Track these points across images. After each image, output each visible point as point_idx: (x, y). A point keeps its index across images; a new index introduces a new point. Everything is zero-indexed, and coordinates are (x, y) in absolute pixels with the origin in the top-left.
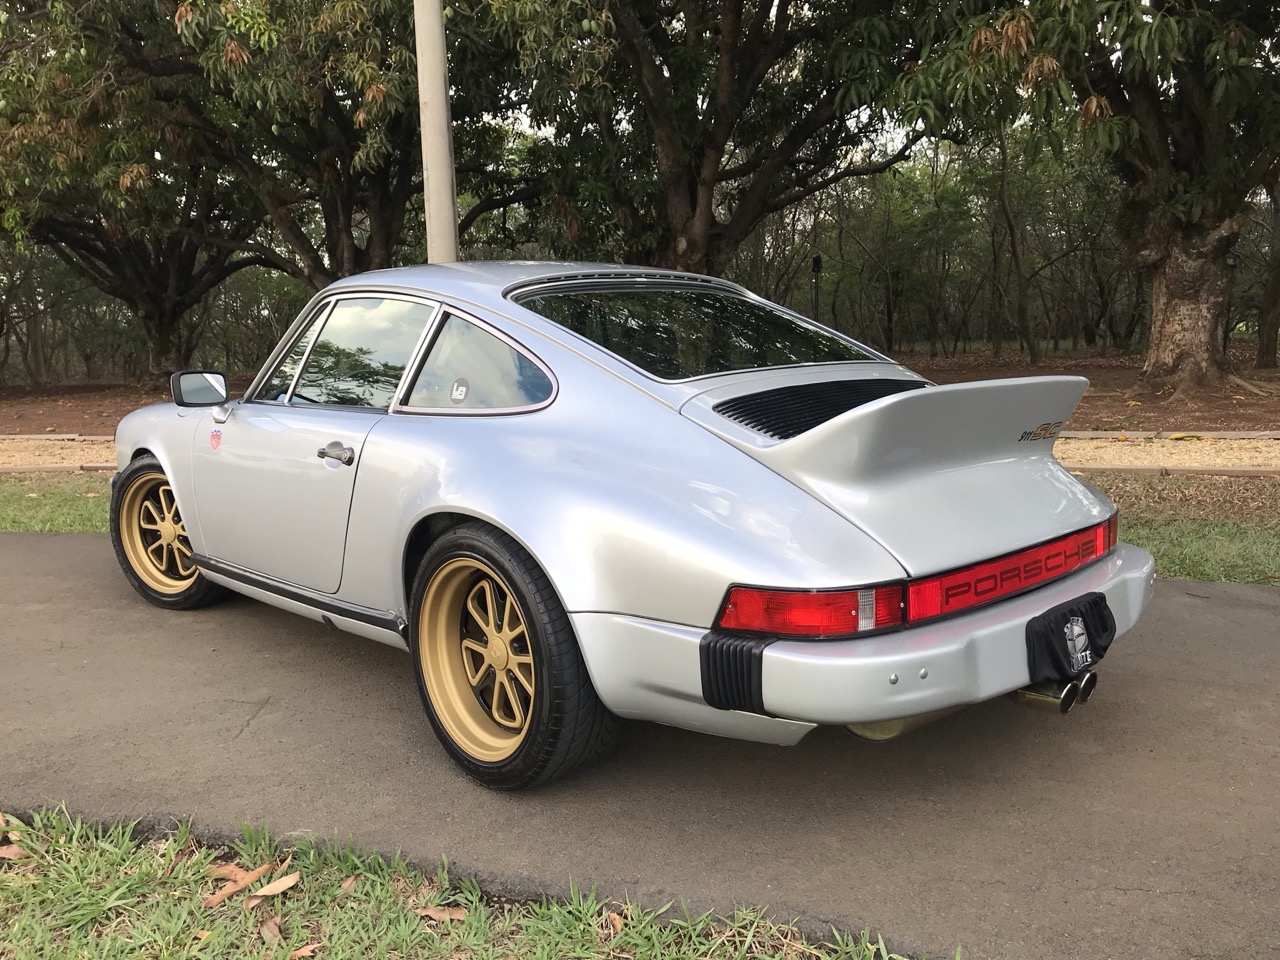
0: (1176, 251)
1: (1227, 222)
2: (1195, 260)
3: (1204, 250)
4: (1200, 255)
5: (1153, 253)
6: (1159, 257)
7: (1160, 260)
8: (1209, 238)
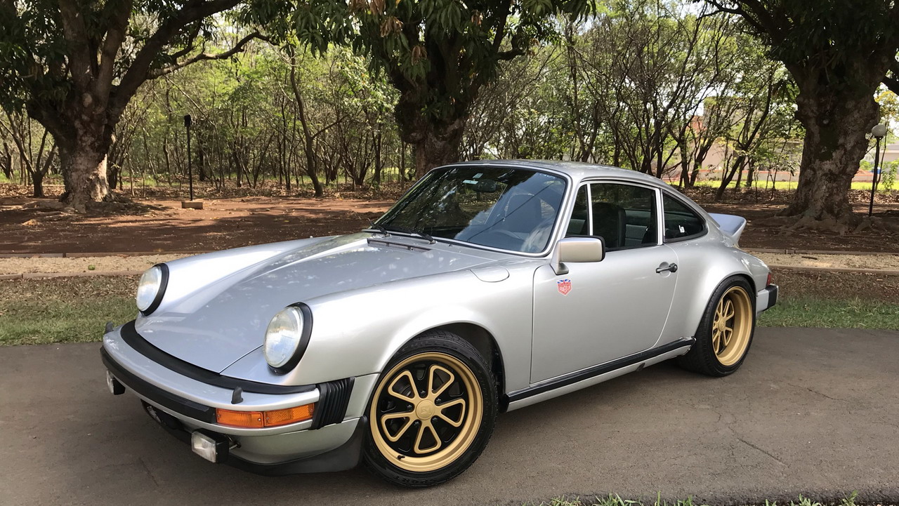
0: (430, 135)
1: (457, 121)
2: (441, 141)
3: (446, 136)
4: (444, 139)
5: (418, 135)
6: (421, 137)
7: (421, 140)
8: (448, 129)
